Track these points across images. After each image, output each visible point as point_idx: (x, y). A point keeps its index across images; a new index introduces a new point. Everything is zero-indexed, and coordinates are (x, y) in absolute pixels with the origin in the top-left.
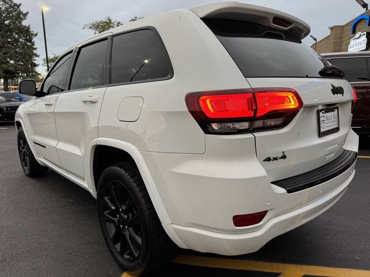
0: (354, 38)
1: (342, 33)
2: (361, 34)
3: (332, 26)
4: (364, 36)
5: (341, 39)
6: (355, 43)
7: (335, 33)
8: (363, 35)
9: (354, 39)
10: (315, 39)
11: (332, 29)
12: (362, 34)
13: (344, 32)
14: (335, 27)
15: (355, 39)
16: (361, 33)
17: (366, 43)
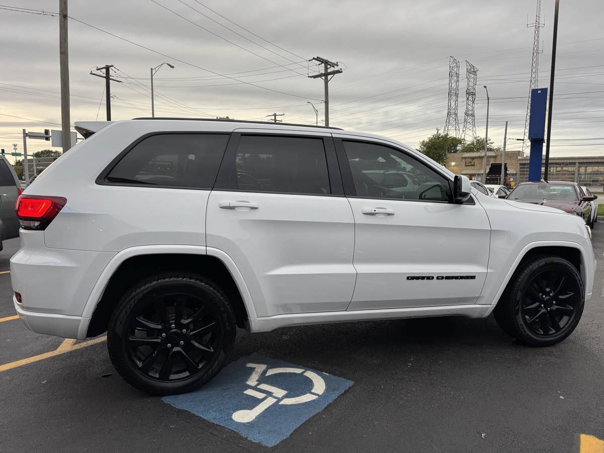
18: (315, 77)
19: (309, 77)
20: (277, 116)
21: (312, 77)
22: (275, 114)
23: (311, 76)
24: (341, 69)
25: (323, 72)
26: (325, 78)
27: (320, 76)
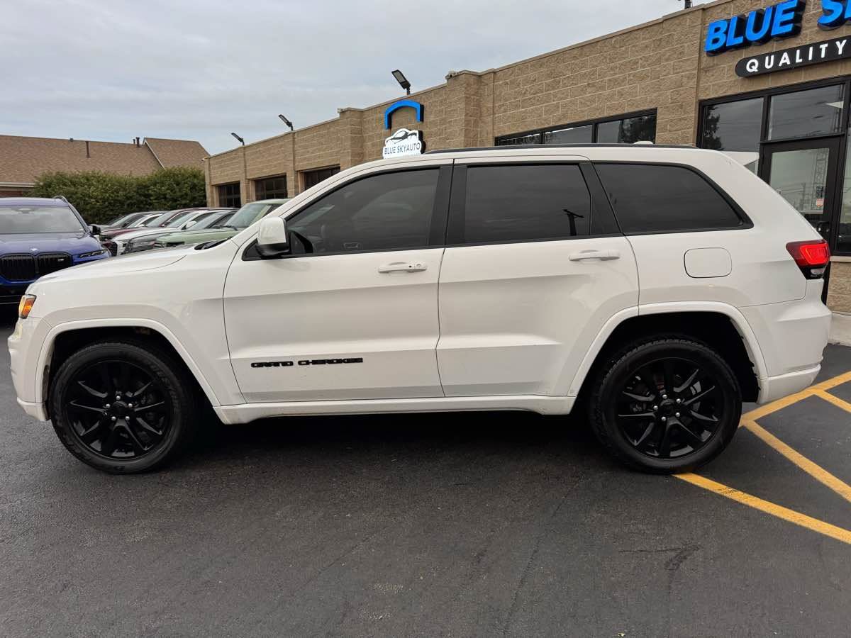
0: (392, 137)
1: (361, 123)
2: (407, 133)
3: (344, 107)
4: (414, 136)
5: (361, 134)
6: (396, 145)
7: (351, 121)
8: (412, 134)
9: (392, 139)
10: (289, 124)
11: (343, 112)
12: (410, 132)
13: (365, 122)
14: (349, 110)
15: (394, 139)
16: (407, 131)
17: (420, 149)
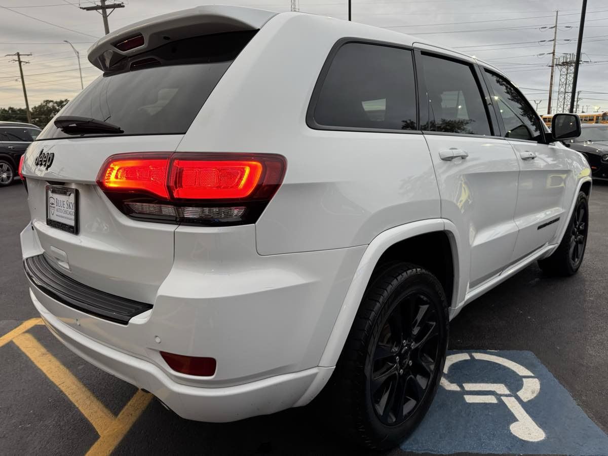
18: (88, 9)
19: (81, 8)
20: (20, 56)
21: (84, 9)
22: (18, 53)
23: (83, 7)
24: (123, 3)
25: (100, 4)
26: (103, 11)
27: (96, 8)
